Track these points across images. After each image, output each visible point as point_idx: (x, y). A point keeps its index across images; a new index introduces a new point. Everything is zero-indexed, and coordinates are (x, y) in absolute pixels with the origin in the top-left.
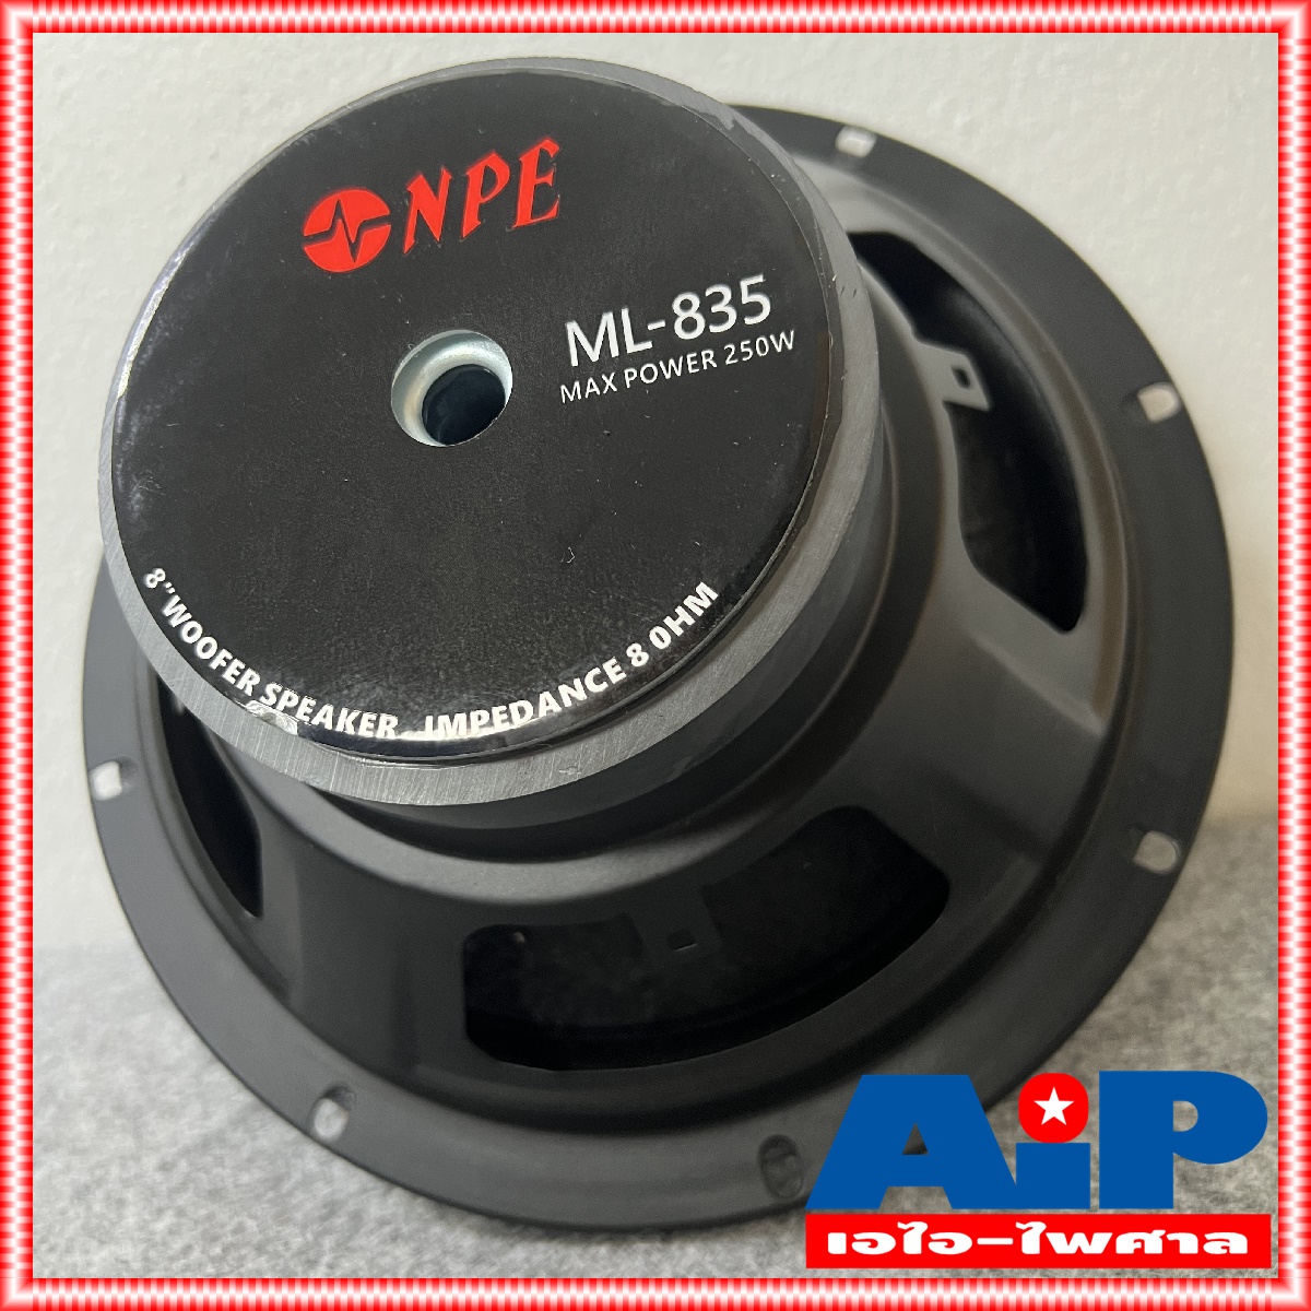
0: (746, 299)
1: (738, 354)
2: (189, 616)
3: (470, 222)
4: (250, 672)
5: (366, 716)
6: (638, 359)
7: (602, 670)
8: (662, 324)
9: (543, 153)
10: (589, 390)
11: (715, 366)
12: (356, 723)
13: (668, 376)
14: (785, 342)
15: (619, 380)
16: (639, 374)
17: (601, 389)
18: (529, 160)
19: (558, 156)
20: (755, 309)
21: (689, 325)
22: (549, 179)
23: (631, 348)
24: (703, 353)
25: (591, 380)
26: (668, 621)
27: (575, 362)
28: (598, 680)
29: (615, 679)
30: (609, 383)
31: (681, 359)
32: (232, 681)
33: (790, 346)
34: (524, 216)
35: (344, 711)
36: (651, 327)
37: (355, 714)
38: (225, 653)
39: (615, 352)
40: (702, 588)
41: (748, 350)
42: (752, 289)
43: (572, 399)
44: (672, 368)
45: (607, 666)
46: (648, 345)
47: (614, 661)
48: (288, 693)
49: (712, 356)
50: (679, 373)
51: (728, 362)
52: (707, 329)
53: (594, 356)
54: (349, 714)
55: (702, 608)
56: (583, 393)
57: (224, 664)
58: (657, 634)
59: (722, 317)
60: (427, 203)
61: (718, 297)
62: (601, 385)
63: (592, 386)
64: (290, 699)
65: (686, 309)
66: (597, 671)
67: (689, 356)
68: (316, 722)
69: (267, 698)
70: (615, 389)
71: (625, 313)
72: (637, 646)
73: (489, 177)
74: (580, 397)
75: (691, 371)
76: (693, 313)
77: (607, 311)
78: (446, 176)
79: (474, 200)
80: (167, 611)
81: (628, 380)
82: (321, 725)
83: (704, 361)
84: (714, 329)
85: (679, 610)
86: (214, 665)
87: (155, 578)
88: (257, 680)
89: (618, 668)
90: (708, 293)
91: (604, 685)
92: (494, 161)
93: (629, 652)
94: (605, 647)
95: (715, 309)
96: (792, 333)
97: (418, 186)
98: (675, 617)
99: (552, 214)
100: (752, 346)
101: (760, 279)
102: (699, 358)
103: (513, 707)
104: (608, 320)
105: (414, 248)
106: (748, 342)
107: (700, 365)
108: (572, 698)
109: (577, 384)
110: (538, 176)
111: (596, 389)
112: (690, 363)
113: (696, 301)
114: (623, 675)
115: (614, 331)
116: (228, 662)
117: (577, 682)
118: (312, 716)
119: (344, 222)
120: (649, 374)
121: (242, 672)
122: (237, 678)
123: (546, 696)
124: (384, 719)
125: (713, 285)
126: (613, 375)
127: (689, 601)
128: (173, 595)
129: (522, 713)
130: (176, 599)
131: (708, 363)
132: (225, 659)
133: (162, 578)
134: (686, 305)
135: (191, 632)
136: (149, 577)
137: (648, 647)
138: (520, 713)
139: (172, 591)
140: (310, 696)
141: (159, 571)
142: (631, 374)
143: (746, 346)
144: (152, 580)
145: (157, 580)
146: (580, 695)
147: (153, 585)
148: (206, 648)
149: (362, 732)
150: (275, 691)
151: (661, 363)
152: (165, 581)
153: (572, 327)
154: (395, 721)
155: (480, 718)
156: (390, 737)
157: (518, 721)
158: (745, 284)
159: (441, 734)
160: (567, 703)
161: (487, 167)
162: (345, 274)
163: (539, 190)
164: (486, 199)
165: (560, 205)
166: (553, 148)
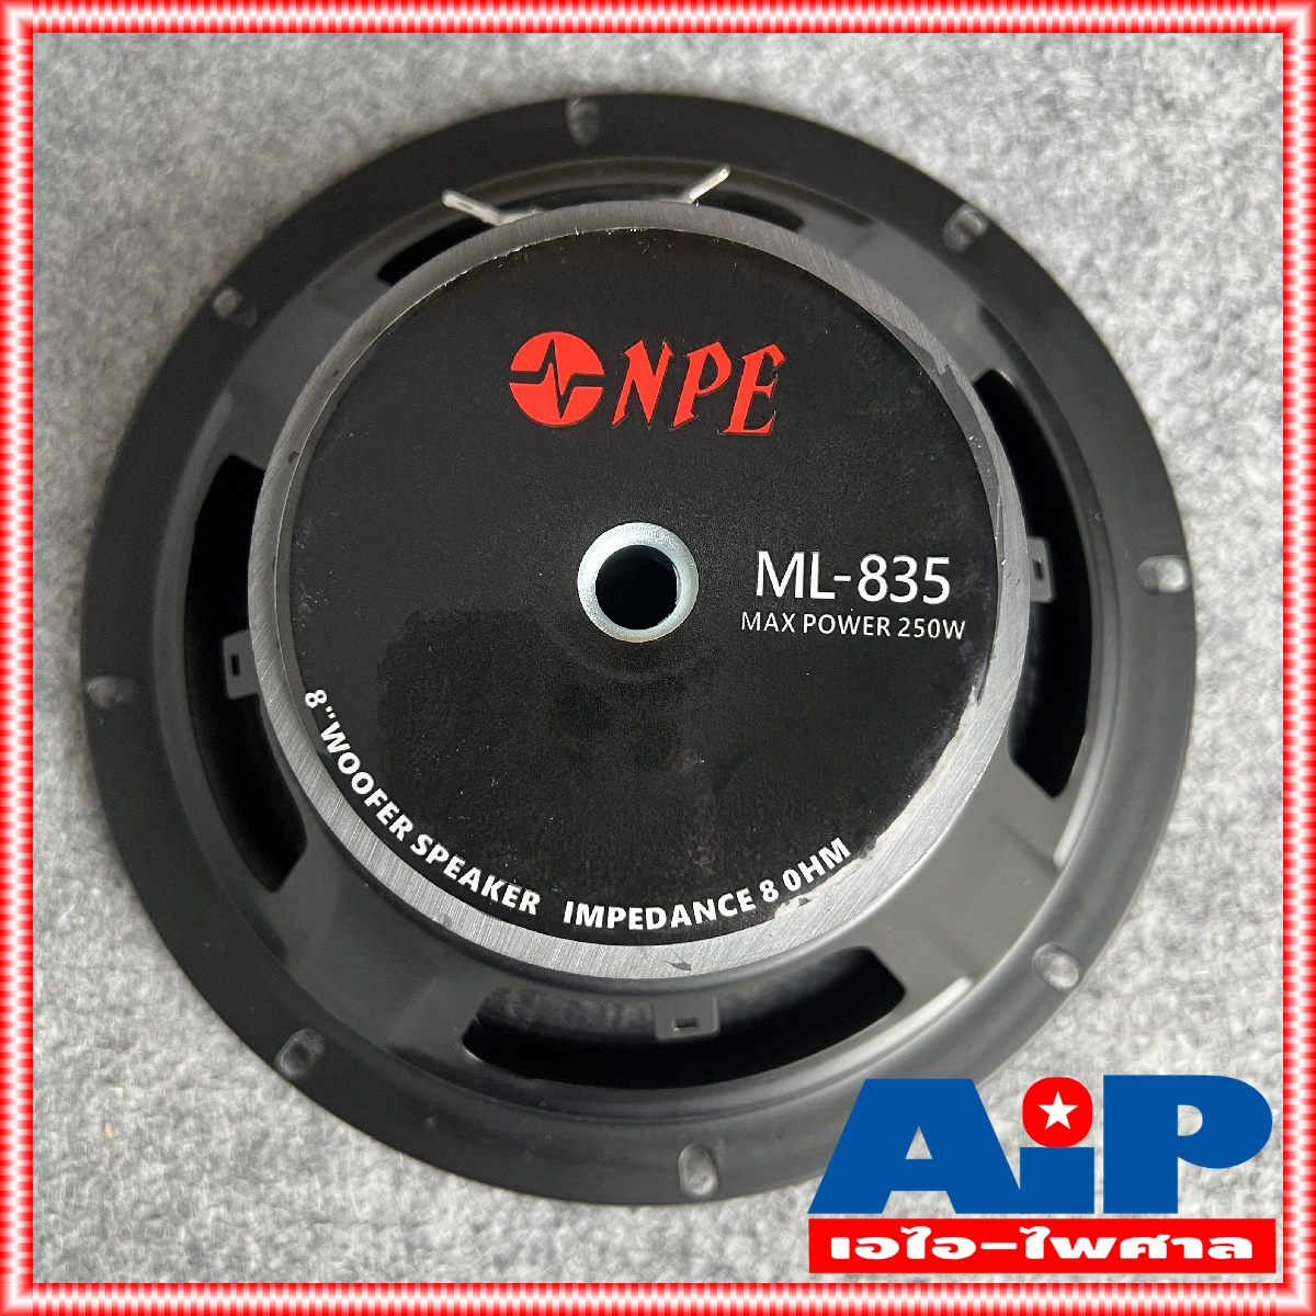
0: (929, 577)
1: (912, 630)
2: (347, 746)
3: (684, 413)
4: (403, 818)
5: (511, 888)
6: (819, 607)
7: (735, 896)
8: (848, 579)
9: (768, 359)
10: (768, 625)
11: (888, 634)
12: (501, 892)
13: (843, 632)
14: (955, 630)
15: (798, 623)
16: (818, 621)
17: (780, 627)
18: (753, 362)
19: (782, 366)
20: (935, 590)
21: (873, 587)
22: (768, 390)
23: (815, 594)
24: (880, 619)
25: (772, 615)
26: (802, 866)
27: (760, 592)
28: (730, 905)
29: (745, 908)
30: (788, 622)
31: (859, 618)
32: (385, 822)
33: (959, 635)
34: (737, 425)
35: (491, 879)
36: (837, 578)
37: (500, 883)
38: (379, 793)
39: (799, 593)
40: (837, 843)
41: (921, 628)
42: (937, 570)
43: (751, 627)
44: (848, 625)
45: (740, 894)
46: (831, 596)
47: (746, 891)
48: (438, 848)
49: (887, 624)
50: (854, 632)
51: (900, 634)
52: (888, 595)
53: (779, 591)
54: (495, 882)
55: (834, 861)
56: (763, 625)
57: (378, 804)
58: (790, 876)
59: (904, 590)
60: (644, 376)
61: (904, 568)
62: (781, 623)
63: (771, 622)
64: (440, 854)
65: (872, 570)
66: (729, 896)
67: (866, 618)
68: (462, 881)
69: (418, 847)
70: (793, 630)
71: (816, 556)
72: (771, 884)
73: (710, 368)
74: (758, 629)
75: (866, 633)
76: (877, 576)
77: (799, 551)
78: (667, 353)
79: (690, 389)
80: (326, 736)
81: (806, 625)
82: (468, 886)
83: (879, 627)
84: (894, 598)
85: (813, 859)
86: (368, 802)
87: (316, 698)
88: (409, 827)
89: (749, 899)
90: (896, 560)
91: (734, 912)
92: (716, 350)
93: (762, 886)
94: (741, 876)
95: (899, 578)
96: (963, 624)
97: (637, 354)
98: (809, 864)
99: (765, 430)
100: (925, 625)
101: (945, 561)
102: (874, 622)
103: (650, 912)
104: (799, 557)
105: (624, 422)
106: (922, 620)
107: (873, 630)
108: (704, 917)
109: (758, 614)
110: (758, 384)
111: (775, 625)
112: (866, 626)
113: (883, 566)
114: (753, 907)
115: (802, 574)
116: (384, 804)
117: (710, 902)
118: (460, 875)
119: (555, 367)
120: (827, 624)
121: (396, 817)
122: (391, 822)
123: (680, 908)
124: (528, 894)
125: (902, 554)
126: (793, 616)
127: (824, 852)
128: (333, 721)
129: (656, 918)
130: (336, 725)
131: (883, 631)
132: (380, 799)
133: (323, 701)
134: (873, 567)
135: (348, 764)
136: (309, 696)
137: (780, 886)
138: (655, 918)
139: (332, 716)
140: (460, 856)
141: (320, 692)
142: (810, 620)
143: (920, 624)
144: (312, 700)
145: (317, 700)
146: (712, 916)
147: (313, 705)
148: (362, 783)
149: (506, 902)
150: (426, 843)
151: (840, 617)
152: (326, 705)
153: (764, 556)
154: (537, 899)
155: (617, 915)
156: (533, 911)
157: (651, 926)
158: (931, 561)
159: (579, 922)
160: (699, 920)
161: (709, 356)
162: (548, 429)
163: (758, 398)
164: (704, 391)
165: (774, 422)
166: (778, 358)
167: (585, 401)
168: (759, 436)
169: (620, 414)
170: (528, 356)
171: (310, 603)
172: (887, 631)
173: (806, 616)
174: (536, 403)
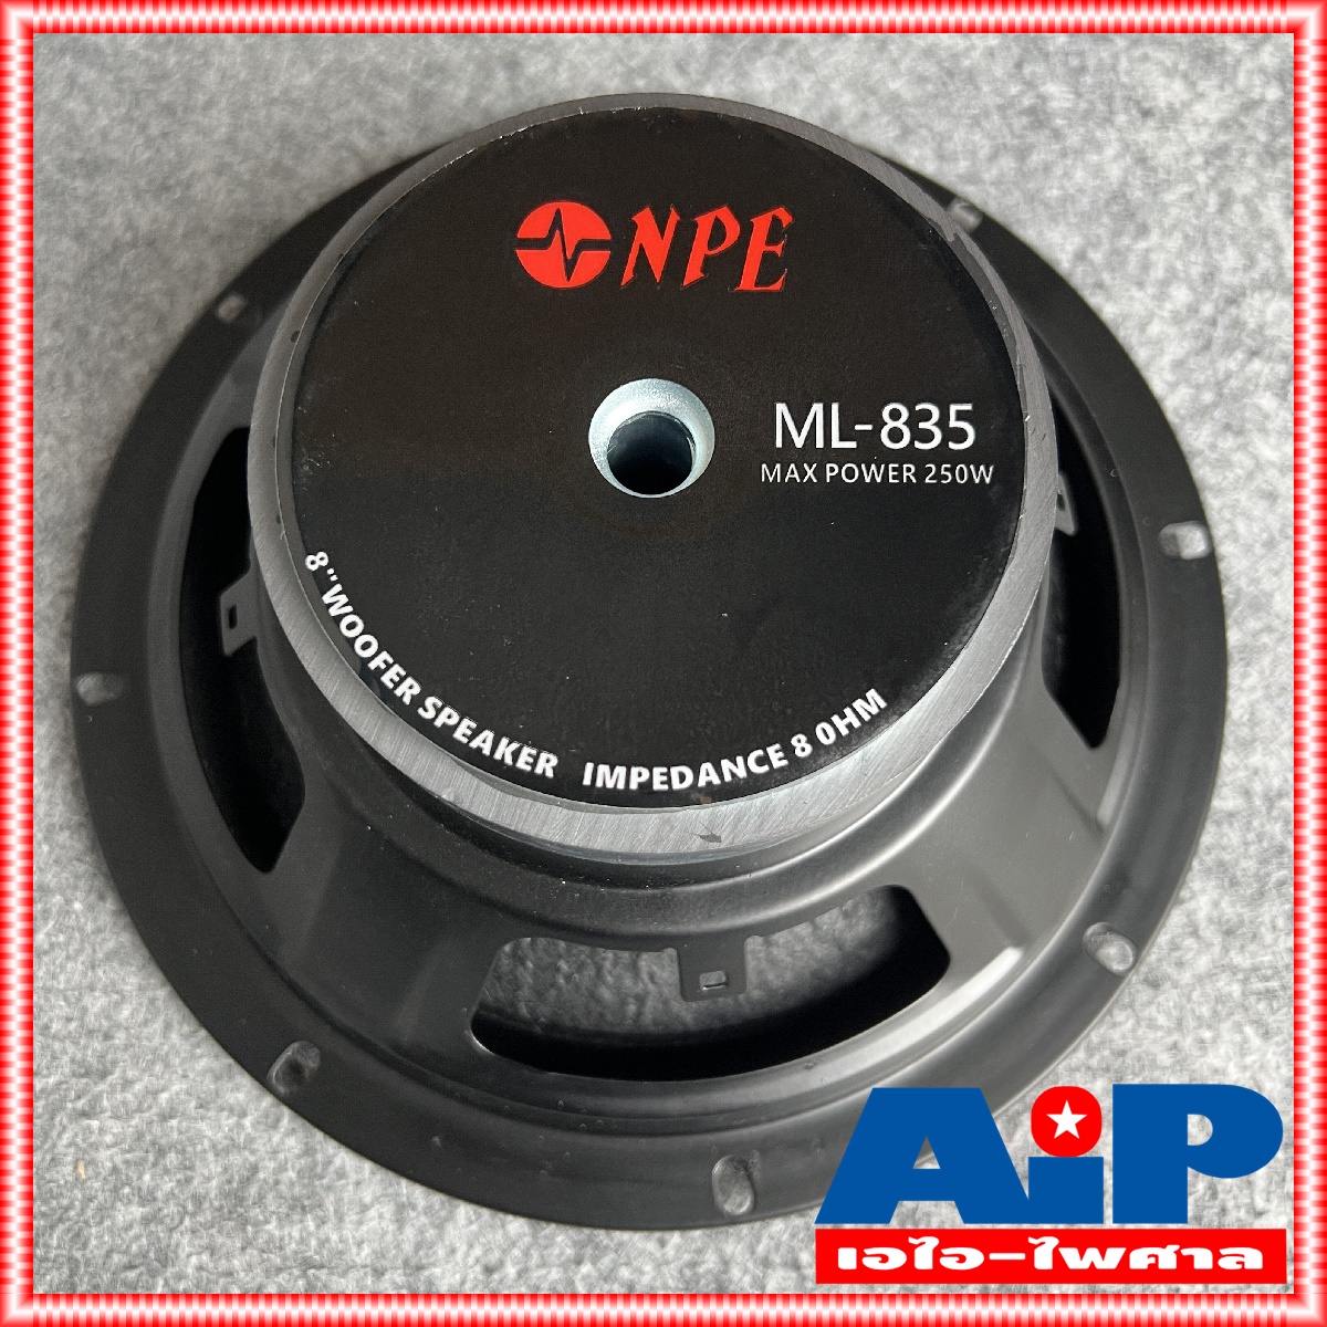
0: (953, 423)
1: (938, 476)
2: (349, 609)
3: (693, 273)
4: (410, 681)
5: (526, 750)
6: (841, 456)
7: (766, 752)
8: (869, 427)
9: (776, 221)
10: (789, 476)
11: (914, 481)
12: (516, 755)
13: (868, 480)
14: (983, 474)
15: (820, 473)
16: (840, 470)
17: (802, 478)
18: (761, 224)
19: (790, 226)
20: (960, 436)
21: (896, 435)
22: (778, 249)
23: (836, 443)
24: (905, 466)
25: (792, 466)
26: (835, 719)
27: (779, 444)
28: (761, 761)
29: (777, 764)
30: (810, 473)
31: (883, 466)
32: (391, 686)
33: (988, 480)
34: (748, 282)
35: (505, 741)
36: (858, 427)
37: (515, 746)
38: (385, 655)
39: (820, 444)
40: (872, 694)
41: (948, 474)
42: (961, 416)
43: (771, 479)
44: (872, 474)
45: (771, 750)
46: (853, 445)
47: (777, 746)
48: (448, 710)
49: (913, 470)
50: (879, 480)
51: (927, 481)
52: (912, 443)
53: (799, 442)
54: (509, 744)
55: (870, 713)
56: (783, 477)
57: (383, 666)
58: (823, 730)
59: (928, 436)
60: (652, 239)
61: (927, 416)
62: (803, 474)
63: (792, 473)
64: (449, 717)
65: (894, 418)
66: (760, 752)
67: (891, 466)
68: (474, 744)
69: (426, 710)
70: (815, 481)
71: (835, 407)
72: (803, 737)
73: (718, 231)
74: (779, 480)
75: (891, 481)
76: (899, 424)
77: (818, 401)
78: (674, 218)
79: (699, 250)
80: (327, 598)
81: (829, 474)
82: (479, 750)
83: (905, 474)
84: (918, 445)
85: (848, 711)
86: (372, 665)
87: (317, 561)
88: (417, 690)
89: (781, 754)
90: (918, 408)
91: (766, 768)
92: (724, 214)
93: (794, 741)
94: (771, 731)
95: (922, 425)
96: (991, 469)
97: (645, 219)
98: (843, 716)
99: (777, 286)
100: (952, 470)
101: (968, 407)
102: (899, 470)
103: (675, 771)
104: (817, 408)
105: (632, 283)
106: (949, 466)
107: (898, 477)
108: (733, 775)
109: (778, 466)
110: (768, 243)
111: (796, 476)
112: (891, 474)
113: (905, 414)
114: (785, 762)
115: (822, 423)
116: (389, 666)
117: (740, 759)
118: (471, 738)
119: (562, 235)
120: (850, 473)
121: (402, 679)
122: (397, 685)
123: (707, 766)
124: (544, 756)
125: (924, 401)
126: (814, 466)
127: (858, 704)
128: (335, 583)
129: (682, 777)
130: (338, 588)
131: (908, 477)
132: (385, 662)
133: (325, 563)
134: (895, 415)
135: (351, 626)
136: (310, 558)
137: (813, 740)
138: (680, 777)
139: (334, 578)
140: (472, 718)
141: (321, 554)
142: (832, 470)
143: (946, 469)
144: (313, 563)
145: (319, 563)
146: (742, 773)
147: (314, 568)
148: (366, 646)
149: (521, 764)
150: (434, 705)
151: (863, 466)
152: (328, 567)
153: (781, 408)
154: (554, 761)
155: (640, 775)
156: (550, 774)
157: (676, 785)
158: (954, 408)
159: (599, 784)
160: (728, 778)
161: (717, 219)
162: (556, 290)
163: (767, 258)
164: (712, 252)
165: (786, 279)
166: (786, 218)
167: (592, 264)
168: (771, 293)
169: (628, 275)
170: (535, 223)
171: (312, 466)
172: (912, 477)
173: (828, 466)
174: (543, 268)
